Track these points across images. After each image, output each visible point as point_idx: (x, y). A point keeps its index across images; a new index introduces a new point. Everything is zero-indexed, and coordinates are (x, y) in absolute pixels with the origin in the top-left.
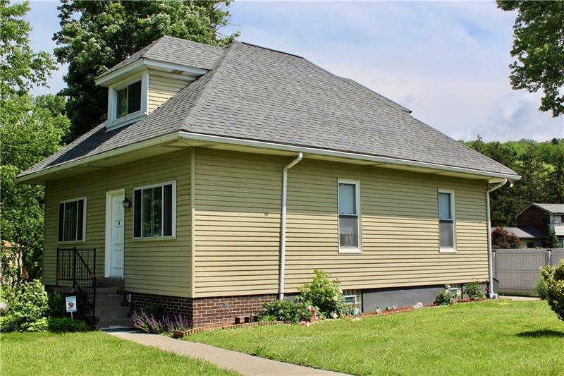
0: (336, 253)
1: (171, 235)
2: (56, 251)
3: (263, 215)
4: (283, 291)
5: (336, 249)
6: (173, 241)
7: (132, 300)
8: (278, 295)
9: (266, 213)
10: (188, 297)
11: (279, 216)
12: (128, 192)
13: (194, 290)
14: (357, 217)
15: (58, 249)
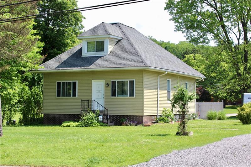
0: (166, 103)
1: (133, 96)
2: (81, 101)
3: (154, 91)
4: (158, 114)
5: (166, 101)
6: (134, 98)
7: (109, 117)
8: (157, 115)
9: (155, 90)
10: (142, 115)
11: (157, 91)
12: (106, 81)
13: (144, 113)
14: (170, 91)
15: (81, 100)
